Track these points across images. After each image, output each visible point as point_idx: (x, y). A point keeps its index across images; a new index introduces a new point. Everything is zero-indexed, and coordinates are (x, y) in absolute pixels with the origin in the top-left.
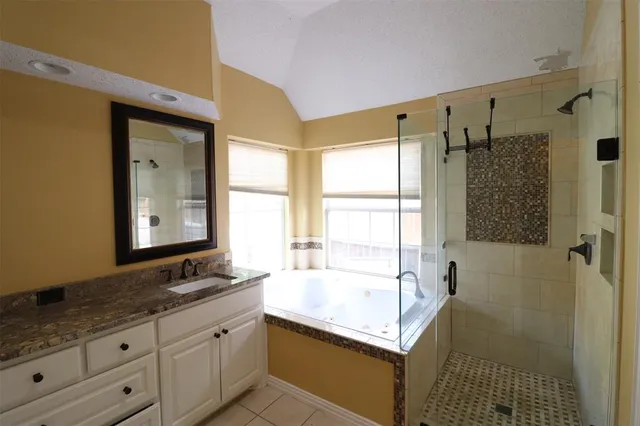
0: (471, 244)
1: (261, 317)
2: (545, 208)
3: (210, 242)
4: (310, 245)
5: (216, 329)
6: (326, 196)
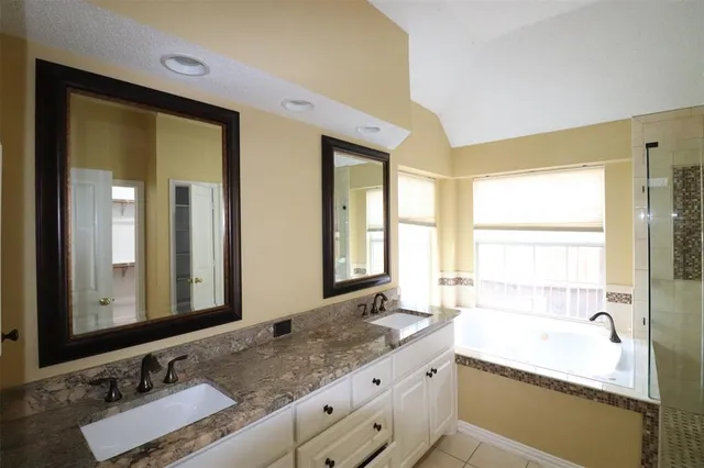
0: (680, 283)
4: (458, 281)
6: (476, 228)
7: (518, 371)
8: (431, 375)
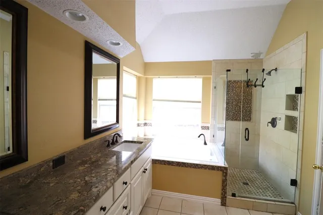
2: (251, 108)
4: (145, 124)
6: (154, 100)
7: (179, 163)
8: (145, 172)
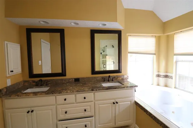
1: (133, 101)
3: (118, 71)
4: (166, 76)
5: (114, 101)
